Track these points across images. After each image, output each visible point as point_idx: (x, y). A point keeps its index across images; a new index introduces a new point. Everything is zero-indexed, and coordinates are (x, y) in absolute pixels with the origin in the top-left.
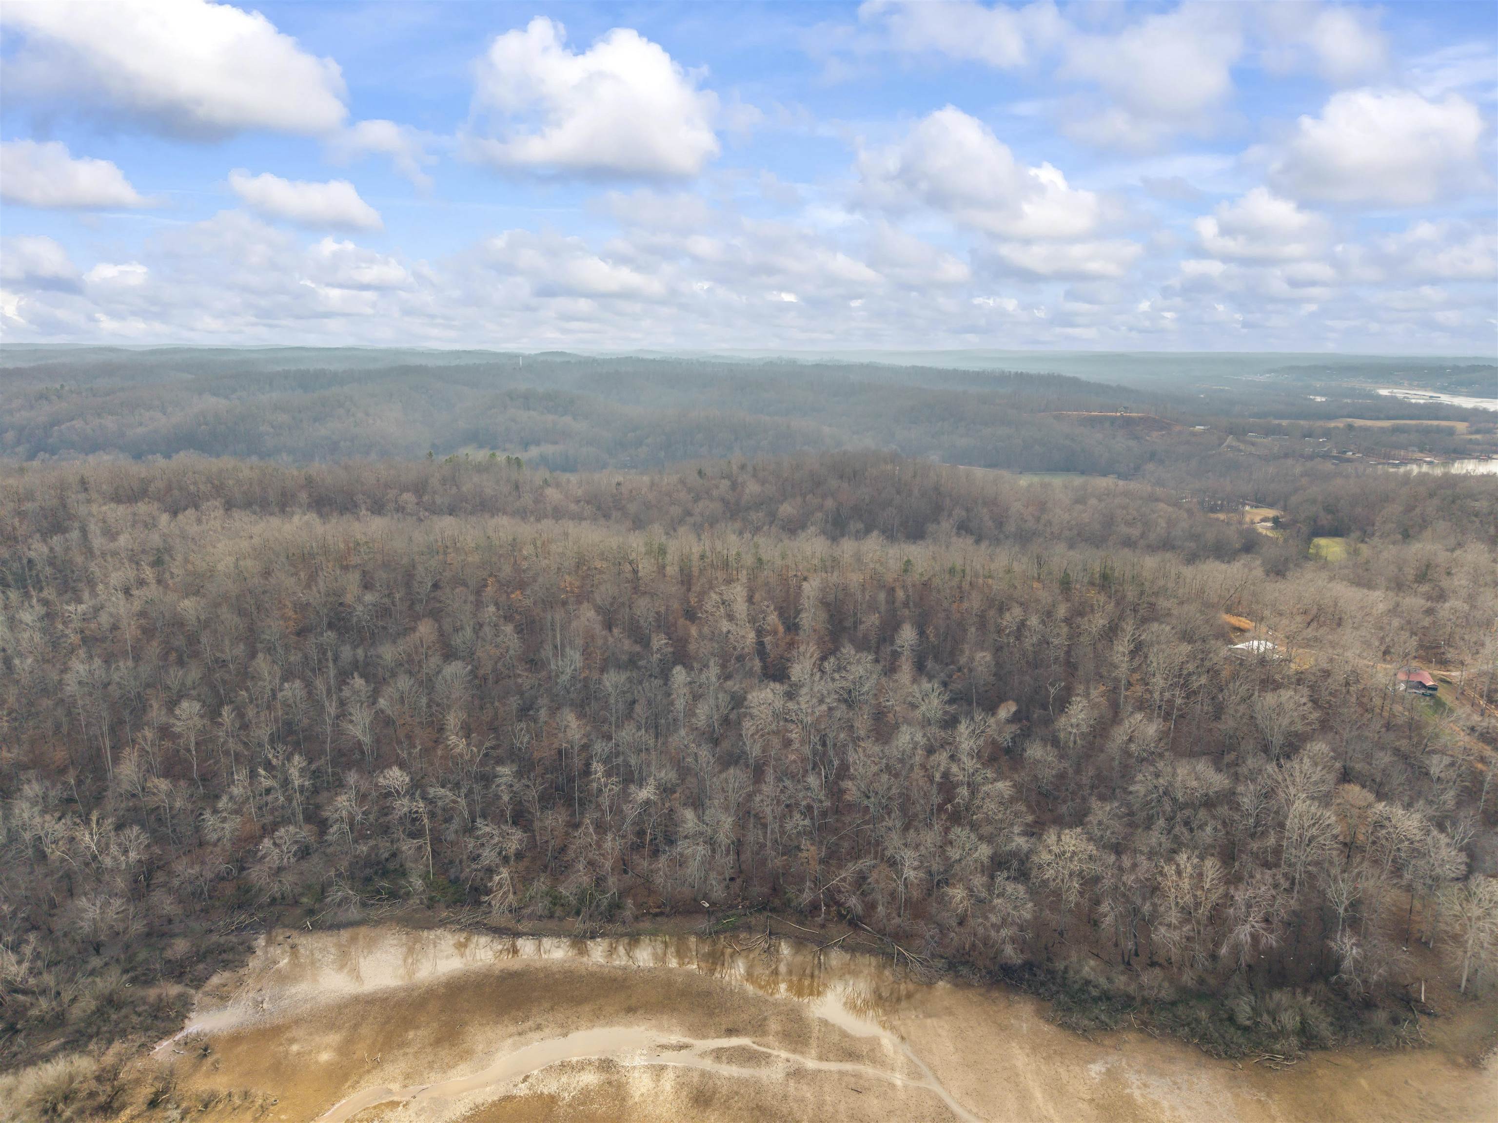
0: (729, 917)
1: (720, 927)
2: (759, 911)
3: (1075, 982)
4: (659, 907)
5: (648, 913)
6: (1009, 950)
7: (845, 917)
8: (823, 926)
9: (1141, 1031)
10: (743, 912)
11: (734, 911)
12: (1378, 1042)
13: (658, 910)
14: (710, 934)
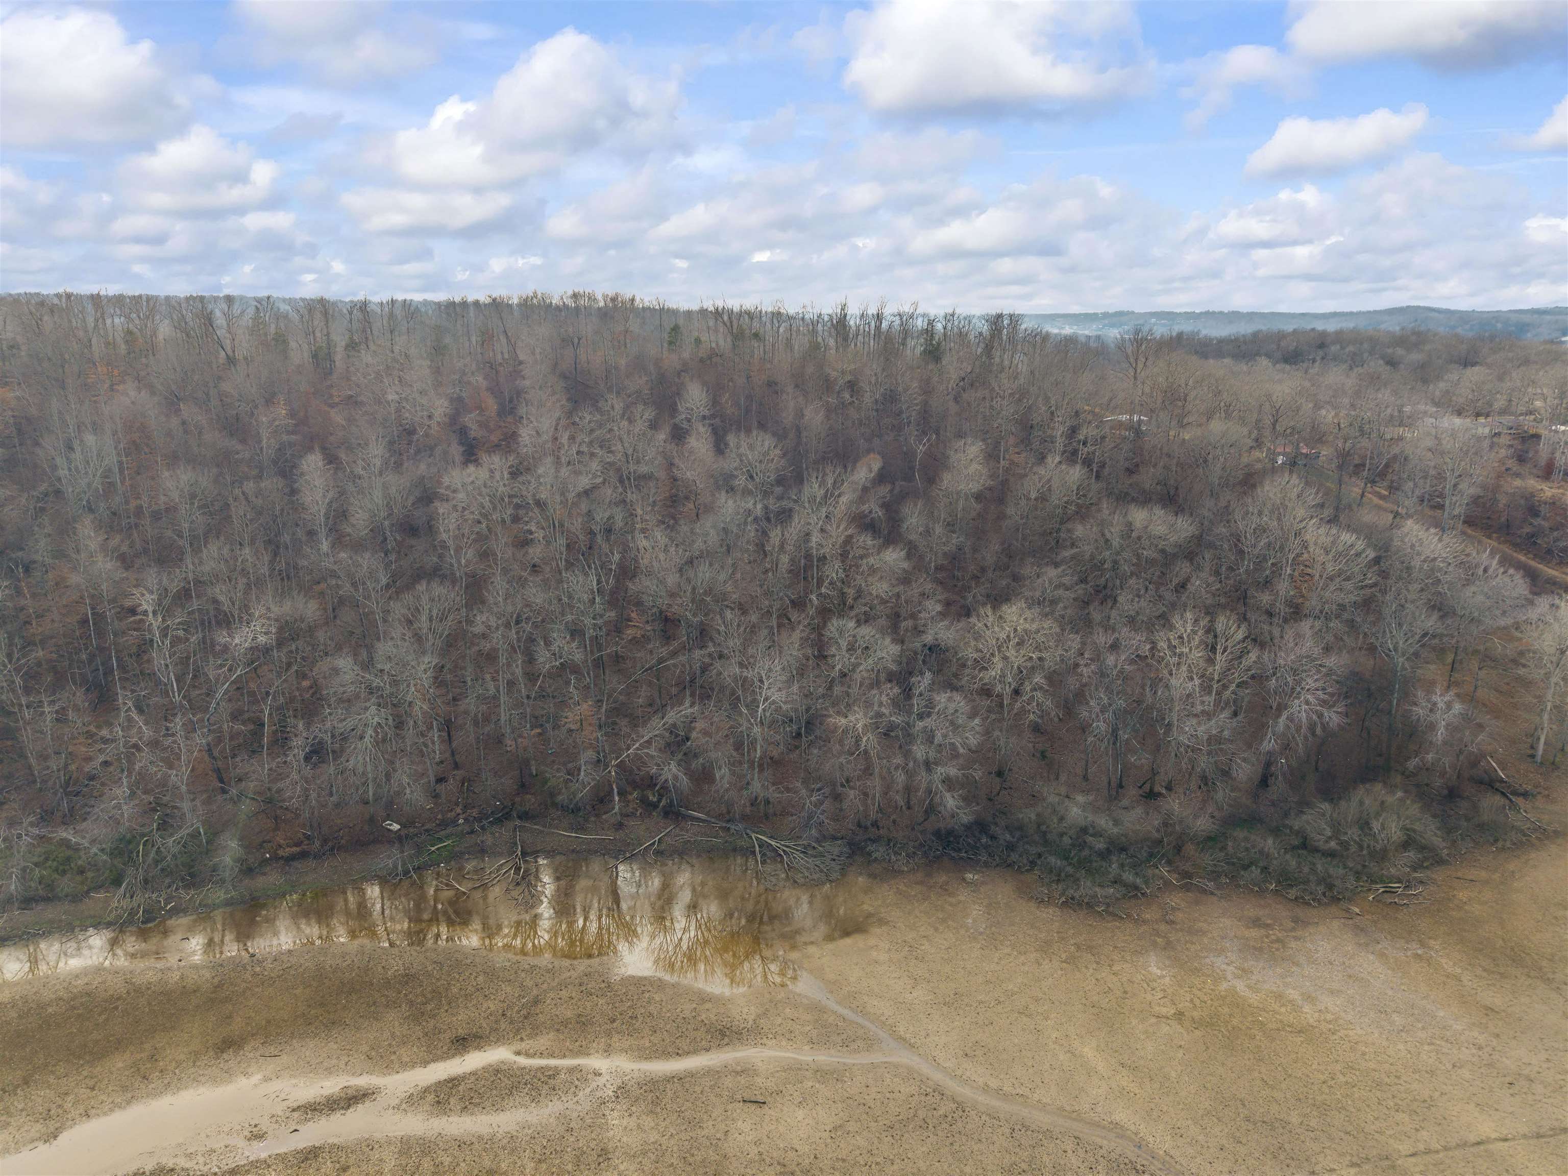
0: (441, 840)
1: (424, 858)
2: (499, 821)
3: (1061, 835)
4: (297, 844)
5: (276, 858)
6: (950, 802)
7: (655, 806)
8: (620, 826)
9: (1187, 888)
10: (467, 828)
11: (449, 830)
12: (1496, 841)
13: (296, 850)
14: (406, 873)
